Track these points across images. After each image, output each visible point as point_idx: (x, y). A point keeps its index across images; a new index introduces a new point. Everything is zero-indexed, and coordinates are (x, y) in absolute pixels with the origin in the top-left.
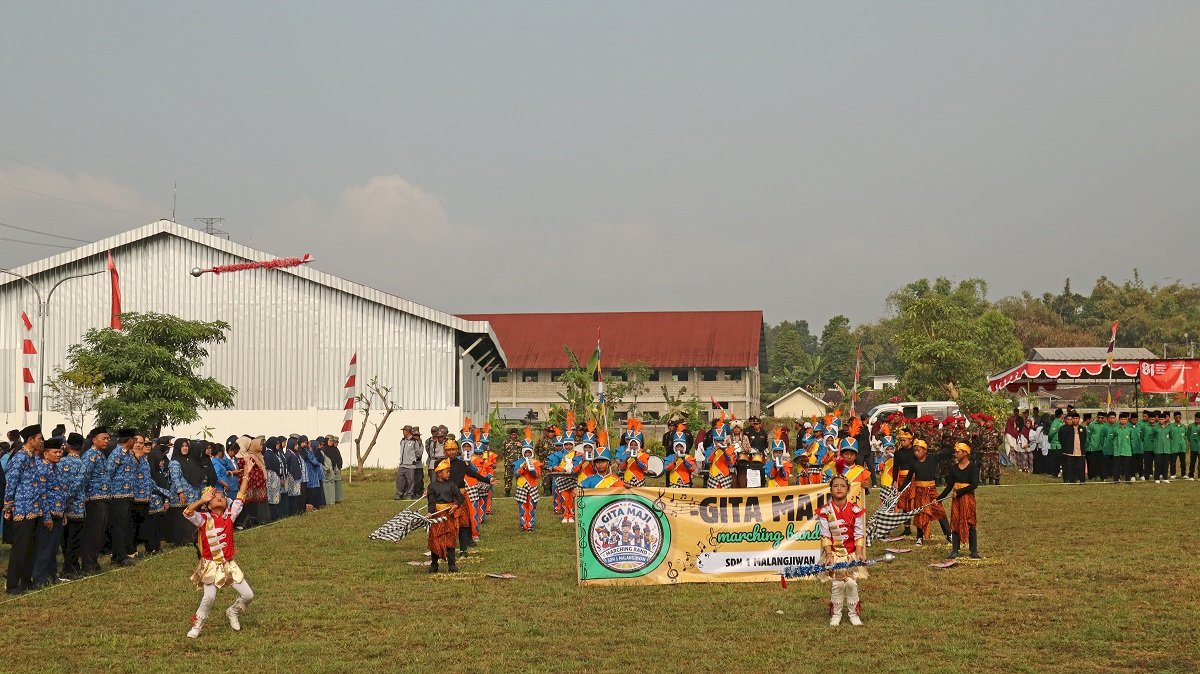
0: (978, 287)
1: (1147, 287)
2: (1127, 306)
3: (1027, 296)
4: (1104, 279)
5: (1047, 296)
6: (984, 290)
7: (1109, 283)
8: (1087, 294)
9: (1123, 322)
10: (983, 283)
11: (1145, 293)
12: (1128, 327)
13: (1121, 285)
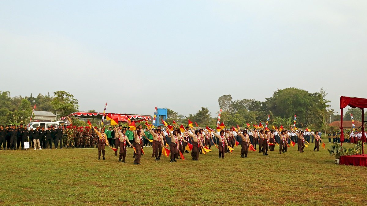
0: (8, 93)
1: (50, 97)
2: (46, 101)
3: (20, 96)
4: (40, 94)
5: (26, 97)
6: (9, 94)
7: (42, 95)
8: (36, 97)
9: (45, 105)
10: (9, 92)
11: (50, 98)
12: (46, 107)
13: (45, 96)
